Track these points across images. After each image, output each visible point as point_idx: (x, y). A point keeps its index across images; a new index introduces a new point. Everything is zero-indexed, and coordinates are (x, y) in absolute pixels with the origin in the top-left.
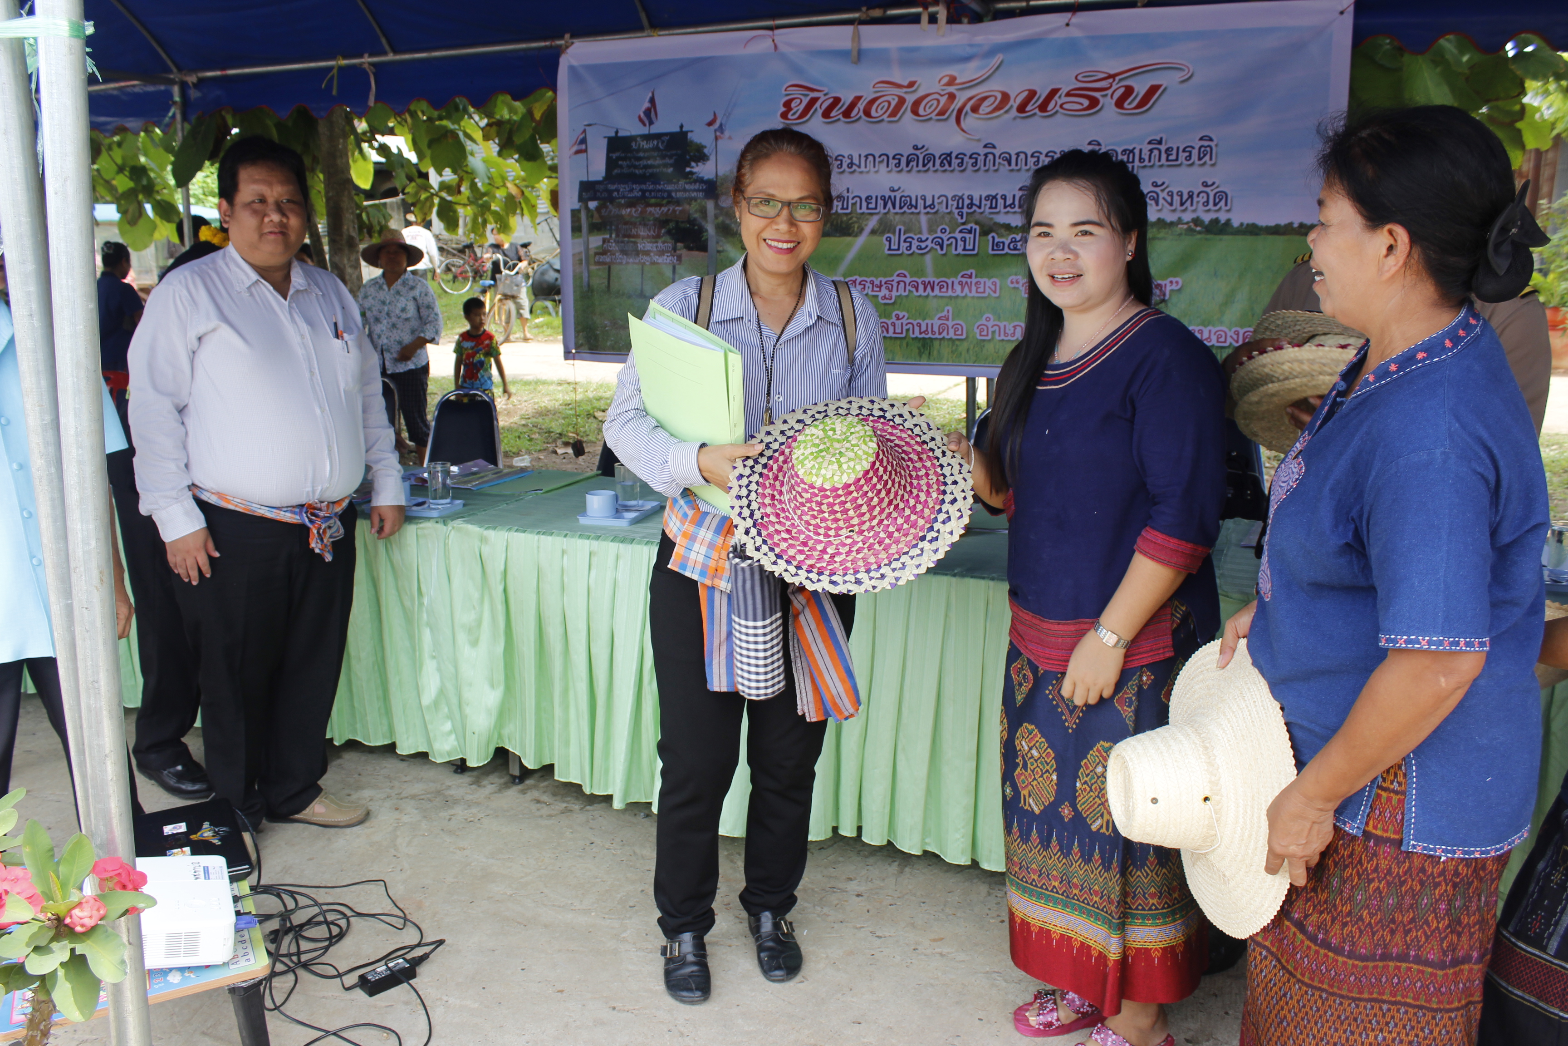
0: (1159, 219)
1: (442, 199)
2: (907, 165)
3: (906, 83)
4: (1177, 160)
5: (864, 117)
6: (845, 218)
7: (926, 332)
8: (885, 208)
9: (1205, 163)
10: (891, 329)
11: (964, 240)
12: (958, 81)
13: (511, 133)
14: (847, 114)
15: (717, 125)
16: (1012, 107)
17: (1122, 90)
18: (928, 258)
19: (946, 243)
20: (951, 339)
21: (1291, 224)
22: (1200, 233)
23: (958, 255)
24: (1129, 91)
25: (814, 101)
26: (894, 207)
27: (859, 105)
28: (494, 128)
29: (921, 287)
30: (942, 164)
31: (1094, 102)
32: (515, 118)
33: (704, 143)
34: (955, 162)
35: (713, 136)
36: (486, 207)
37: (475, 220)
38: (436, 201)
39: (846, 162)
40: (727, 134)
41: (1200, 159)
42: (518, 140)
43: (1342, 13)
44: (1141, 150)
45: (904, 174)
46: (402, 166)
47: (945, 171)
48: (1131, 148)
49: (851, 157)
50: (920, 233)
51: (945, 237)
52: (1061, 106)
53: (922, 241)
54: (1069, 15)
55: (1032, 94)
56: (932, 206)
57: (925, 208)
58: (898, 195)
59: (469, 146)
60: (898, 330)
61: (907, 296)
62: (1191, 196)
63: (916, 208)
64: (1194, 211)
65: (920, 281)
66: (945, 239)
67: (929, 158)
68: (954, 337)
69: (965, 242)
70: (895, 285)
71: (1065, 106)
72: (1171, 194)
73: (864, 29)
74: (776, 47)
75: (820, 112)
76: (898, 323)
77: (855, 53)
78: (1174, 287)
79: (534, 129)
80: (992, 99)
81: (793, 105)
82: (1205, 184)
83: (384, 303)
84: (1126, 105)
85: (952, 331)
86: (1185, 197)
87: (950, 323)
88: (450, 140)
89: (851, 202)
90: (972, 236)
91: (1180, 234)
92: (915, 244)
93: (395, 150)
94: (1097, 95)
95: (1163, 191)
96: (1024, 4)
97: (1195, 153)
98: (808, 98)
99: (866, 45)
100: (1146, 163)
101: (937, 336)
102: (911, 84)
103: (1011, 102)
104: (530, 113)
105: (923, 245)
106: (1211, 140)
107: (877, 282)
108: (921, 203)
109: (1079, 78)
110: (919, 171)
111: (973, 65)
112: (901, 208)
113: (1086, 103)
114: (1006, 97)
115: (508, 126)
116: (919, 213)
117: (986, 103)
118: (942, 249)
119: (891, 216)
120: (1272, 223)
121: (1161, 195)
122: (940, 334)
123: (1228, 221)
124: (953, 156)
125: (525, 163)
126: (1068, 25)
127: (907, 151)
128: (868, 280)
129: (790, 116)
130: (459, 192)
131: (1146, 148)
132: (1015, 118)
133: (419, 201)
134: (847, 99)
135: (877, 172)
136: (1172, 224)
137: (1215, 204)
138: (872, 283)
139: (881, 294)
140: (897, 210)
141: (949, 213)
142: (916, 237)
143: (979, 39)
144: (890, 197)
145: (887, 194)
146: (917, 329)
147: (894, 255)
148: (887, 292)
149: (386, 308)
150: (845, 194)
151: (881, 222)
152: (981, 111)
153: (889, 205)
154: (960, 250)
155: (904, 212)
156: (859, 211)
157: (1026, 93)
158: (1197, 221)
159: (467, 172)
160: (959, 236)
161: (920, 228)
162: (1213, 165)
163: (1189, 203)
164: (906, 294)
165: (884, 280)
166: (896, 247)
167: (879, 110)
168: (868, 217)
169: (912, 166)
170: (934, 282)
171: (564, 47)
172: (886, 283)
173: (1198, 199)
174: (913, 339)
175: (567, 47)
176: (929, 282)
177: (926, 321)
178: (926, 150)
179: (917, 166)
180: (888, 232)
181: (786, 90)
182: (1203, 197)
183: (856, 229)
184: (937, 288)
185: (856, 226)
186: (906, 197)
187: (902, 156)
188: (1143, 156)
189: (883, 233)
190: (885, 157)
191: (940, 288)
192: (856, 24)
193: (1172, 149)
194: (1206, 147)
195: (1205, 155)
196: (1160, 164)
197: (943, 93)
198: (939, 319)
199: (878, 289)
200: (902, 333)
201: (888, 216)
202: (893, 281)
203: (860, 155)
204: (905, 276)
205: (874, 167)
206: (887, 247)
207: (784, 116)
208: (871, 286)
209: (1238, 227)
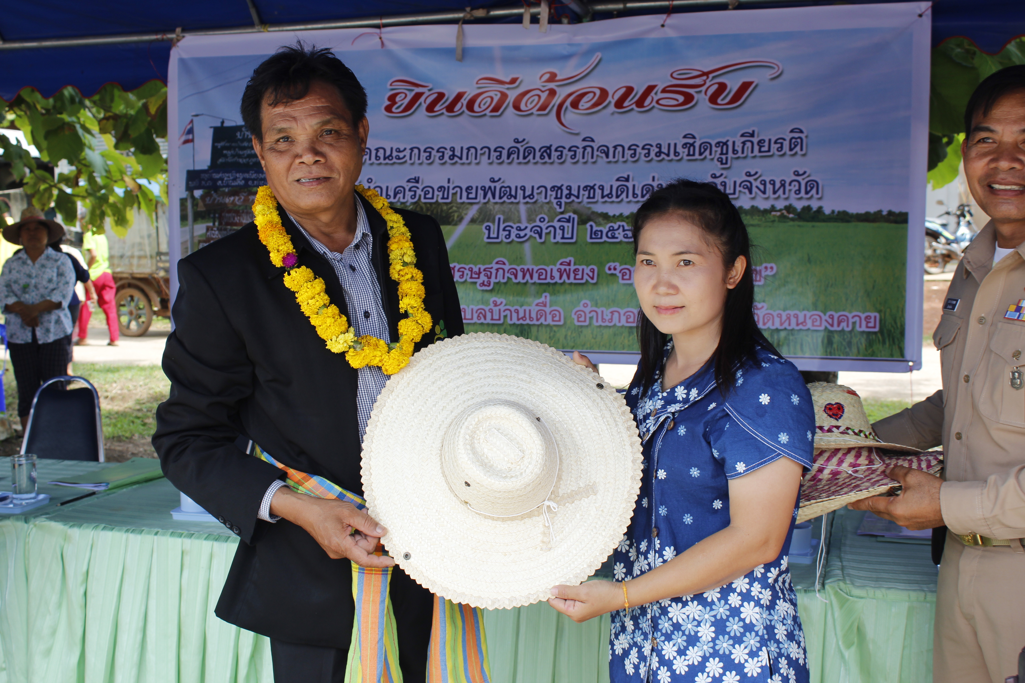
0: (753, 207)
1: (61, 191)
2: (508, 158)
3: (508, 80)
4: (769, 151)
5: (467, 112)
6: (445, 208)
7: (524, 318)
8: (485, 198)
9: (796, 153)
10: (489, 315)
11: (563, 229)
12: (558, 78)
13: (127, 127)
14: (450, 108)
16: (610, 102)
17: (716, 87)
18: (527, 246)
19: (544, 231)
20: (548, 326)
21: (880, 212)
22: (793, 220)
23: (557, 243)
24: (722, 87)
25: (418, 96)
26: (494, 197)
27: (462, 100)
28: (111, 122)
29: (520, 275)
30: (542, 157)
31: (689, 98)
32: (132, 112)
34: (555, 155)
36: (104, 199)
37: (93, 213)
38: (55, 192)
39: (448, 153)
41: (791, 149)
42: (134, 133)
43: (920, 16)
44: (734, 143)
45: (505, 166)
46: (21, 157)
47: (545, 163)
48: (724, 140)
49: (453, 149)
50: (519, 222)
51: (543, 225)
52: (657, 102)
53: (521, 230)
54: (664, 16)
55: (630, 90)
56: (531, 196)
57: (524, 198)
58: (498, 185)
59: (87, 139)
60: (496, 316)
61: (505, 284)
62: (783, 185)
63: (515, 198)
64: (787, 199)
65: (518, 268)
66: (544, 228)
67: (530, 151)
68: (552, 323)
69: (563, 230)
70: (494, 272)
71: (661, 102)
72: (764, 183)
73: (467, 27)
74: (383, 44)
75: (424, 106)
76: (496, 309)
77: (459, 51)
78: (769, 273)
79: (150, 123)
80: (591, 95)
81: (398, 99)
82: (797, 174)
84: (719, 101)
85: (549, 317)
86: (778, 185)
87: (548, 309)
88: (67, 133)
89: (451, 192)
90: (570, 225)
91: (773, 221)
92: (514, 232)
93: (14, 142)
94: (691, 91)
95: (756, 180)
96: (621, 6)
97: (786, 144)
98: (413, 94)
99: (469, 43)
100: (740, 154)
101: (535, 322)
102: (513, 81)
103: (610, 98)
104: (145, 107)
105: (522, 234)
106: (801, 132)
107: (476, 269)
108: (520, 192)
109: (675, 75)
110: (520, 163)
111: (573, 62)
112: (501, 198)
113: (681, 99)
114: (604, 93)
115: (125, 120)
116: (518, 203)
117: (585, 99)
118: (541, 237)
119: (490, 206)
120: (862, 211)
121: (755, 184)
122: (538, 320)
123: (820, 208)
124: (553, 148)
125: (141, 156)
126: (663, 26)
127: (508, 144)
128: (467, 267)
129: (394, 109)
130: (77, 184)
131: (739, 141)
132: (613, 114)
133: (38, 191)
134: (450, 96)
135: (478, 164)
136: (766, 212)
137: (807, 193)
138: (471, 270)
139: (479, 281)
140: (497, 200)
141: (548, 203)
142: (515, 226)
143: (579, 39)
144: (490, 188)
145: (488, 184)
146: (515, 315)
147: (493, 242)
148: (486, 279)
150: (446, 185)
151: (480, 211)
152: (580, 107)
153: (489, 195)
154: (558, 238)
155: (504, 202)
156: (459, 201)
157: (623, 90)
158: (789, 208)
159: (85, 165)
160: (557, 225)
161: (519, 217)
162: (804, 155)
163: (781, 192)
164: (505, 280)
165: (483, 268)
166: (495, 236)
167: (482, 105)
168: (468, 206)
169: (513, 159)
170: (533, 269)
171: (175, 40)
172: (484, 270)
173: (790, 188)
174: (511, 325)
175: (178, 41)
176: (528, 270)
177: (524, 308)
178: (527, 143)
179: (518, 158)
180: (488, 221)
181: (391, 85)
182: (795, 186)
183: (455, 218)
184: (536, 276)
185: (456, 215)
186: (505, 187)
187: (503, 148)
188: (736, 148)
189: (482, 222)
190: (487, 150)
191: (539, 276)
192: (460, 23)
193: (764, 141)
194: (796, 138)
195: (796, 146)
196: (753, 155)
197: (543, 89)
198: (537, 305)
199: (477, 276)
200: (499, 319)
201: (488, 206)
202: (492, 268)
203: (462, 148)
204: (504, 264)
205: (476, 158)
206: (487, 235)
207: (388, 109)
208: (469, 273)
209: (829, 215)
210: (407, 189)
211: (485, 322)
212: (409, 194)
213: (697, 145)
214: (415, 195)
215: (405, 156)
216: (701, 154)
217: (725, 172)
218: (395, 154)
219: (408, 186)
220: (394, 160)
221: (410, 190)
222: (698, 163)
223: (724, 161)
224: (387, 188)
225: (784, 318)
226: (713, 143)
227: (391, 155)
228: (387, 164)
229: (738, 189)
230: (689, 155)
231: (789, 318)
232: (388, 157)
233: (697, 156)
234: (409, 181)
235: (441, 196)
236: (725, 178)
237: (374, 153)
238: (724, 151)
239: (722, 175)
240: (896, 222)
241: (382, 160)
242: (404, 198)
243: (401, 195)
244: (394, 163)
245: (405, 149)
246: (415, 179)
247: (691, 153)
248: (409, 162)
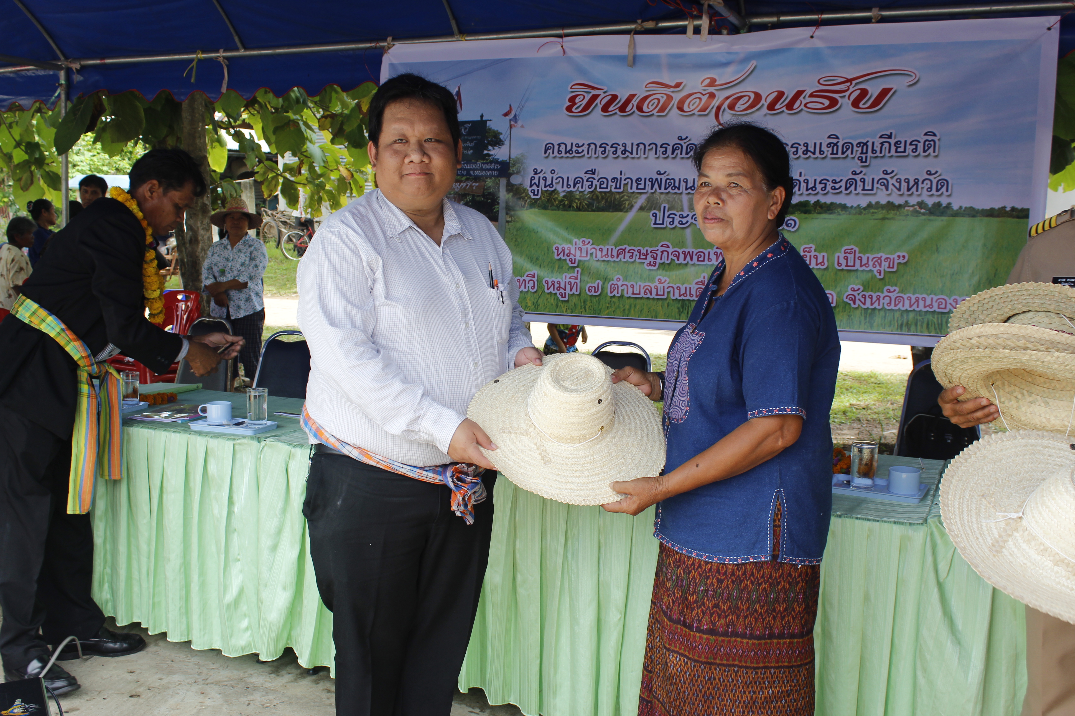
0: (889, 202)
1: (285, 178)
2: (673, 153)
3: (673, 84)
4: (904, 152)
5: (637, 112)
6: (618, 197)
7: (685, 294)
8: (652, 189)
9: (929, 155)
10: (654, 292)
12: (717, 83)
13: (342, 124)
14: (622, 109)
15: (512, 115)
16: (763, 105)
17: (858, 92)
21: (1004, 208)
22: (924, 214)
24: (864, 93)
25: (595, 97)
26: (660, 188)
27: (633, 102)
28: (329, 120)
29: (682, 256)
31: (834, 102)
32: (347, 111)
33: (500, 131)
35: (509, 125)
36: (321, 187)
37: (312, 197)
38: (281, 180)
39: (621, 149)
40: (520, 123)
41: (925, 151)
42: (348, 130)
43: (1049, 29)
44: (873, 143)
45: (669, 160)
46: (253, 150)
48: (865, 141)
49: (625, 145)
50: (682, 210)
52: (805, 105)
53: (683, 217)
54: (813, 28)
55: (781, 94)
57: (687, 189)
58: (664, 177)
59: (308, 133)
60: (661, 293)
61: (669, 264)
62: (916, 183)
63: (679, 189)
64: (919, 195)
65: (680, 251)
70: (659, 254)
71: (808, 105)
72: (899, 181)
73: (639, 38)
74: (564, 51)
75: (600, 106)
76: (661, 287)
77: (631, 58)
78: (901, 261)
80: (747, 98)
81: (577, 100)
82: (929, 173)
83: (227, 260)
84: (861, 105)
86: (912, 183)
88: (292, 129)
89: (623, 182)
91: (907, 215)
92: (677, 219)
93: (248, 137)
94: (836, 96)
95: (892, 178)
96: (774, 19)
97: (920, 146)
98: (591, 95)
99: (640, 51)
100: (878, 154)
102: (678, 85)
103: (763, 101)
105: (684, 220)
106: (934, 135)
107: (644, 251)
108: (683, 184)
109: (821, 81)
110: (683, 158)
111: (731, 69)
112: (666, 189)
113: (827, 103)
114: (758, 97)
116: (681, 194)
117: (741, 102)
119: (657, 196)
120: (987, 207)
121: (891, 182)
123: (949, 204)
126: (812, 37)
127: (673, 141)
128: (636, 249)
129: (574, 110)
130: (300, 173)
131: (878, 142)
132: (765, 115)
133: (266, 179)
134: (623, 97)
135: (646, 158)
136: (900, 206)
137: (938, 190)
138: (639, 251)
139: (647, 261)
140: (663, 190)
142: (678, 214)
143: (736, 48)
144: (657, 179)
145: (655, 176)
146: (677, 292)
147: (659, 227)
148: (652, 260)
149: (230, 264)
150: (619, 177)
151: (648, 200)
152: (736, 109)
153: (656, 186)
155: (669, 192)
156: (630, 191)
157: (775, 94)
158: (921, 204)
159: (306, 157)
161: (682, 206)
162: (936, 157)
163: (914, 189)
164: (669, 262)
165: (649, 250)
166: (661, 222)
167: (650, 106)
168: (637, 195)
169: (677, 154)
170: (693, 252)
171: (386, 48)
172: (651, 252)
173: (923, 186)
174: (673, 300)
175: (389, 48)
176: (689, 252)
177: (685, 286)
178: (689, 140)
179: (681, 154)
180: (654, 209)
181: (571, 88)
182: (927, 184)
183: (627, 206)
184: (695, 258)
185: (627, 203)
186: (670, 180)
187: (668, 145)
188: (875, 148)
189: (650, 209)
190: (654, 146)
191: (698, 258)
192: (632, 33)
193: (901, 142)
194: (930, 141)
195: (929, 148)
196: (890, 155)
197: (704, 93)
198: (696, 283)
199: (644, 257)
200: (663, 295)
201: (655, 196)
202: (657, 250)
203: (632, 144)
204: (668, 247)
205: (644, 154)
206: (653, 222)
207: (569, 109)
208: (638, 254)
209: (957, 210)
210: (585, 180)
211: (651, 297)
212: (586, 184)
213: (840, 145)
214: (592, 185)
215: (583, 151)
216: (843, 153)
217: (864, 170)
218: (574, 149)
219: (585, 177)
220: (574, 154)
221: (587, 181)
222: (841, 161)
223: (864, 160)
224: (568, 178)
225: (913, 301)
226: (855, 144)
227: (571, 150)
228: (567, 157)
229: (875, 185)
230: (832, 154)
231: (917, 301)
232: (569, 151)
233: (840, 155)
234: (586, 173)
235: (614, 186)
236: (864, 175)
237: (556, 147)
238: (864, 151)
239: (861, 172)
240: (1018, 217)
241: (563, 154)
242: (582, 187)
243: (580, 185)
244: (574, 157)
245: (583, 144)
246: (592, 171)
247: (835, 152)
248: (587, 155)
